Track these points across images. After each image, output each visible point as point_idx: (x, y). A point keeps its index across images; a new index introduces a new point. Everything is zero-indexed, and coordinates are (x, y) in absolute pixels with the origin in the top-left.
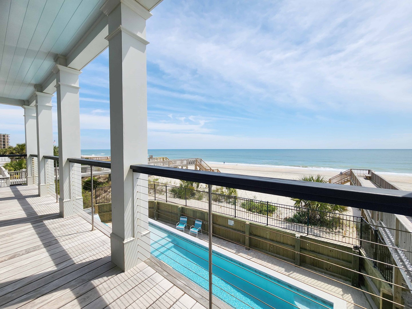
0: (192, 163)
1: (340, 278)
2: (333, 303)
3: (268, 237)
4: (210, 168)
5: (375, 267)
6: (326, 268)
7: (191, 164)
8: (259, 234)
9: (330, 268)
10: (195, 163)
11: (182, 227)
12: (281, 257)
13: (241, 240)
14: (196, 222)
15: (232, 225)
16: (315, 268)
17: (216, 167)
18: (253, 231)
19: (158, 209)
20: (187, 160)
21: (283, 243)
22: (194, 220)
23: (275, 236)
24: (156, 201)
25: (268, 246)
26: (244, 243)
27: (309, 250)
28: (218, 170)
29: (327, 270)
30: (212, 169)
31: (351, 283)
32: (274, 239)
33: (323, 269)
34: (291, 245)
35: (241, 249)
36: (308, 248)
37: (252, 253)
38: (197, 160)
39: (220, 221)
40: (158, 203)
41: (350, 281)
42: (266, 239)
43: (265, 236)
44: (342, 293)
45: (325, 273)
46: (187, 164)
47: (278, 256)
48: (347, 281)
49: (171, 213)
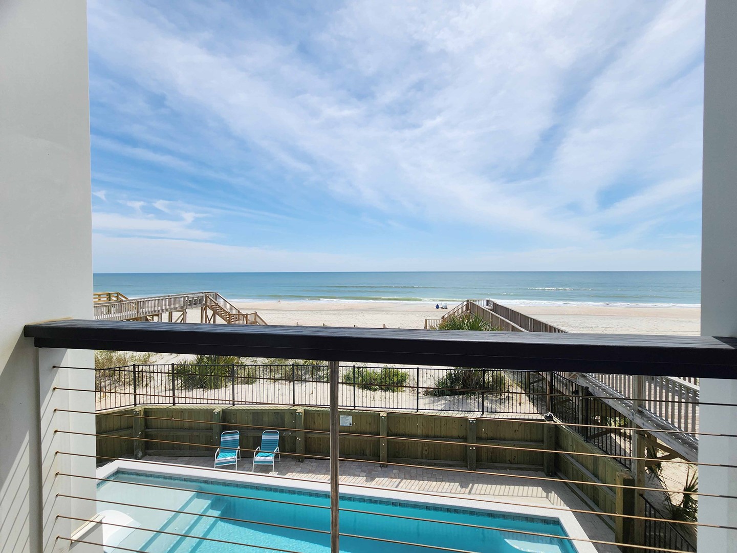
0: (195, 304)
1: (530, 469)
2: (558, 518)
3: (419, 432)
4: (239, 312)
5: (587, 441)
6: (509, 460)
7: (193, 306)
8: (402, 431)
9: (514, 459)
10: (204, 302)
11: (232, 457)
12: (443, 462)
13: (368, 452)
14: (264, 437)
15: (348, 425)
16: (496, 465)
17: (252, 309)
18: (391, 428)
19: (147, 428)
20: (184, 298)
21: (445, 438)
22: (257, 434)
23: (432, 428)
24: (139, 408)
25: (420, 449)
26: (376, 456)
27: (485, 439)
28: (256, 314)
29: (511, 463)
30: (244, 312)
31: (543, 473)
32: (430, 433)
33: (505, 463)
34: (459, 437)
35: (373, 470)
36: (484, 435)
37: (395, 471)
38: (207, 297)
39: (321, 422)
40: (147, 412)
41: (543, 470)
42: (416, 436)
43: (413, 432)
44: (544, 494)
45: (510, 469)
46: (184, 306)
47: (438, 462)
48: (538, 472)
49: (190, 428)
